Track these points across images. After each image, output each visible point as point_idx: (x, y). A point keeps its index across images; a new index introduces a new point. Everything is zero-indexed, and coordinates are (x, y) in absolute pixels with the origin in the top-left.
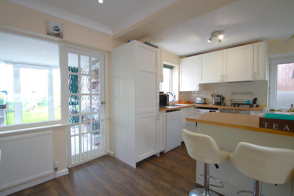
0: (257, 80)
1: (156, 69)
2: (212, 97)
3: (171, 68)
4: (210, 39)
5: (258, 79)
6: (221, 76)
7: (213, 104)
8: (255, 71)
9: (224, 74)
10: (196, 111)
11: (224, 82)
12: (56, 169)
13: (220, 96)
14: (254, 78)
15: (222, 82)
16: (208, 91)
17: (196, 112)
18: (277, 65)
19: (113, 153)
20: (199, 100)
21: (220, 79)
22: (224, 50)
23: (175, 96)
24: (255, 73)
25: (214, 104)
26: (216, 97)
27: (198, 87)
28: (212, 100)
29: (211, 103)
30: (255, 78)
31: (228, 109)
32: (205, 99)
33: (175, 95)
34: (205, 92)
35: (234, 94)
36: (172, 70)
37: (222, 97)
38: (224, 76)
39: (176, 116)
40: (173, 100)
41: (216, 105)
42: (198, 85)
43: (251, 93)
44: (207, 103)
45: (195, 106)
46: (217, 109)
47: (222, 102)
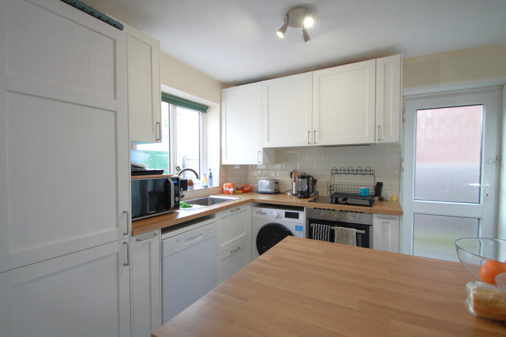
0: (383, 142)
1: (115, 98)
2: (291, 177)
3: (203, 109)
4: (283, 30)
5: (385, 140)
6: (309, 132)
7: (293, 194)
8: (380, 122)
9: (316, 128)
10: (257, 213)
11: (317, 145)
13: (308, 177)
14: (377, 138)
15: (310, 145)
16: (283, 165)
17: (256, 215)
18: (416, 112)
20: (264, 184)
21: (306, 138)
22: (314, 72)
23: (211, 177)
24: (379, 127)
25: (295, 195)
26: (300, 180)
27: (261, 155)
28: (291, 184)
29: (289, 191)
30: (380, 139)
31: (325, 209)
32: (277, 183)
33: (211, 174)
34: (278, 166)
35: (336, 172)
36: (205, 114)
37: (311, 179)
38: (315, 131)
39: (200, 237)
40: (207, 186)
41: (300, 198)
42: (262, 150)
43: (370, 172)
44: (281, 192)
45: (253, 201)
46: (301, 209)
47: (311, 192)
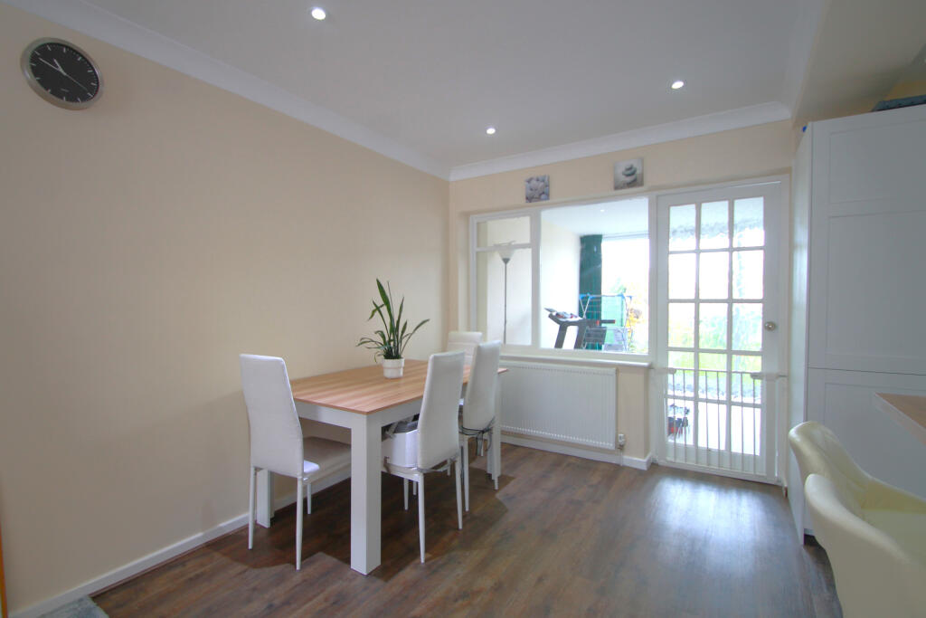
12: (621, 447)
19: (786, 485)
